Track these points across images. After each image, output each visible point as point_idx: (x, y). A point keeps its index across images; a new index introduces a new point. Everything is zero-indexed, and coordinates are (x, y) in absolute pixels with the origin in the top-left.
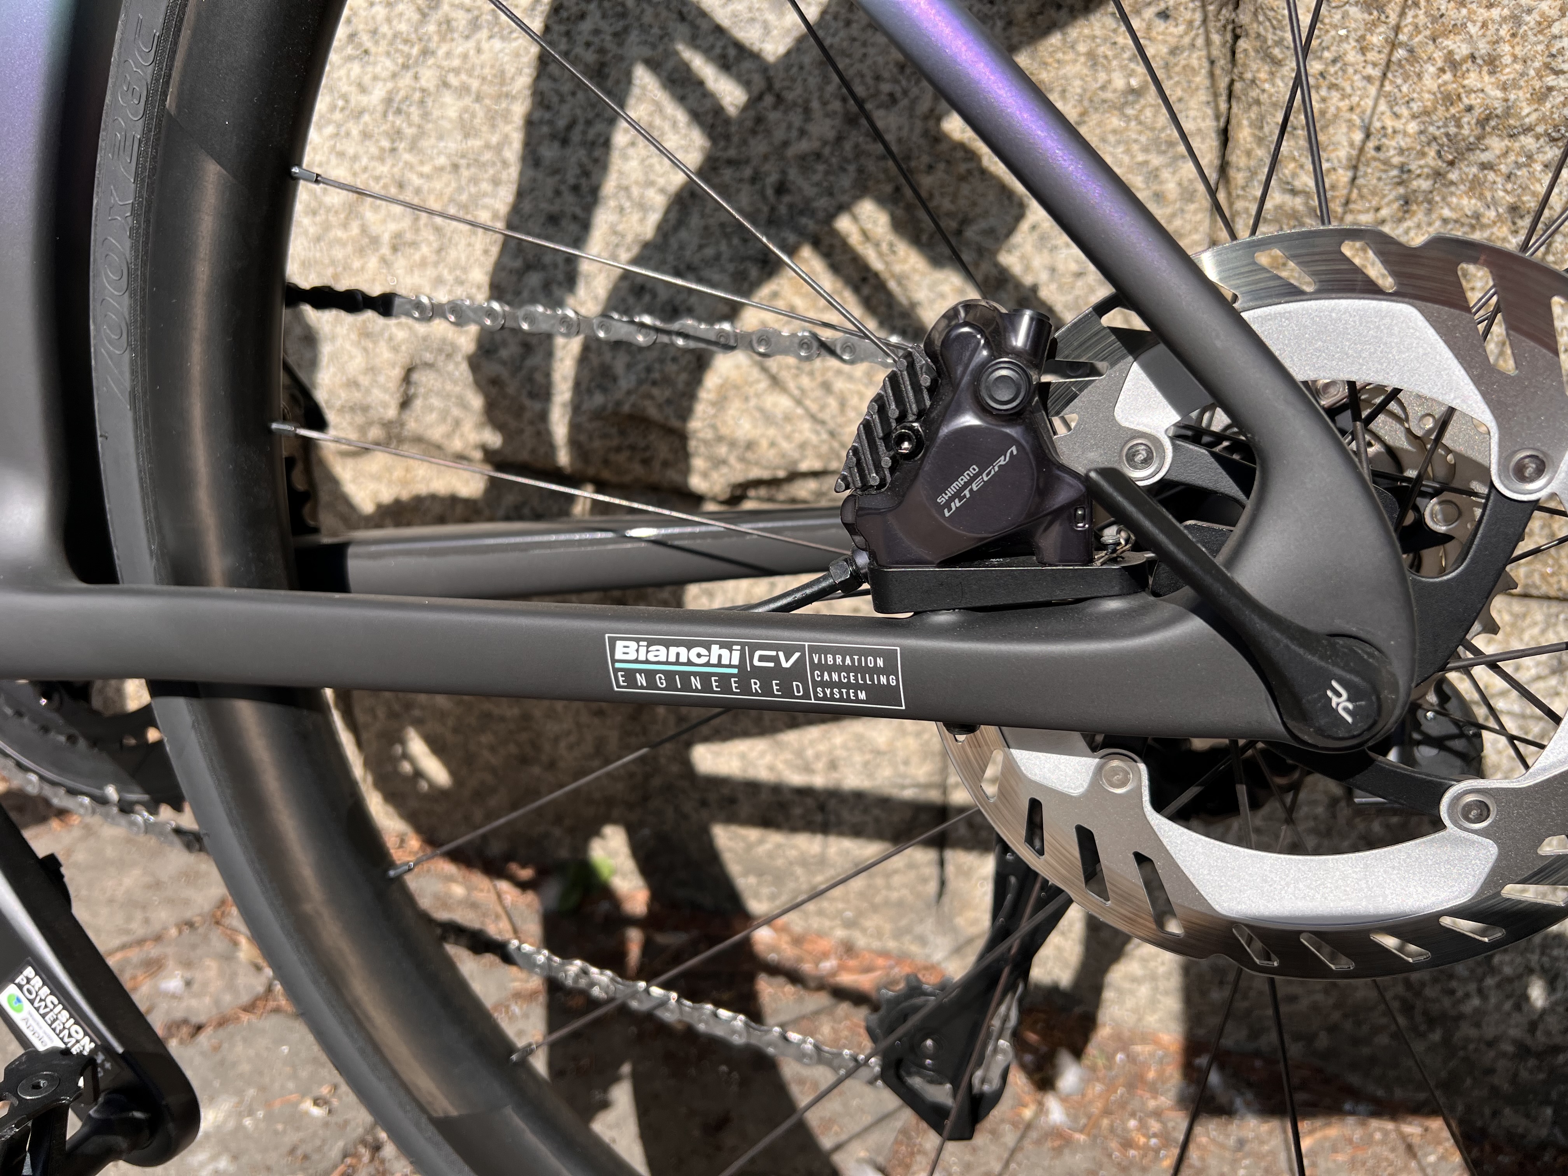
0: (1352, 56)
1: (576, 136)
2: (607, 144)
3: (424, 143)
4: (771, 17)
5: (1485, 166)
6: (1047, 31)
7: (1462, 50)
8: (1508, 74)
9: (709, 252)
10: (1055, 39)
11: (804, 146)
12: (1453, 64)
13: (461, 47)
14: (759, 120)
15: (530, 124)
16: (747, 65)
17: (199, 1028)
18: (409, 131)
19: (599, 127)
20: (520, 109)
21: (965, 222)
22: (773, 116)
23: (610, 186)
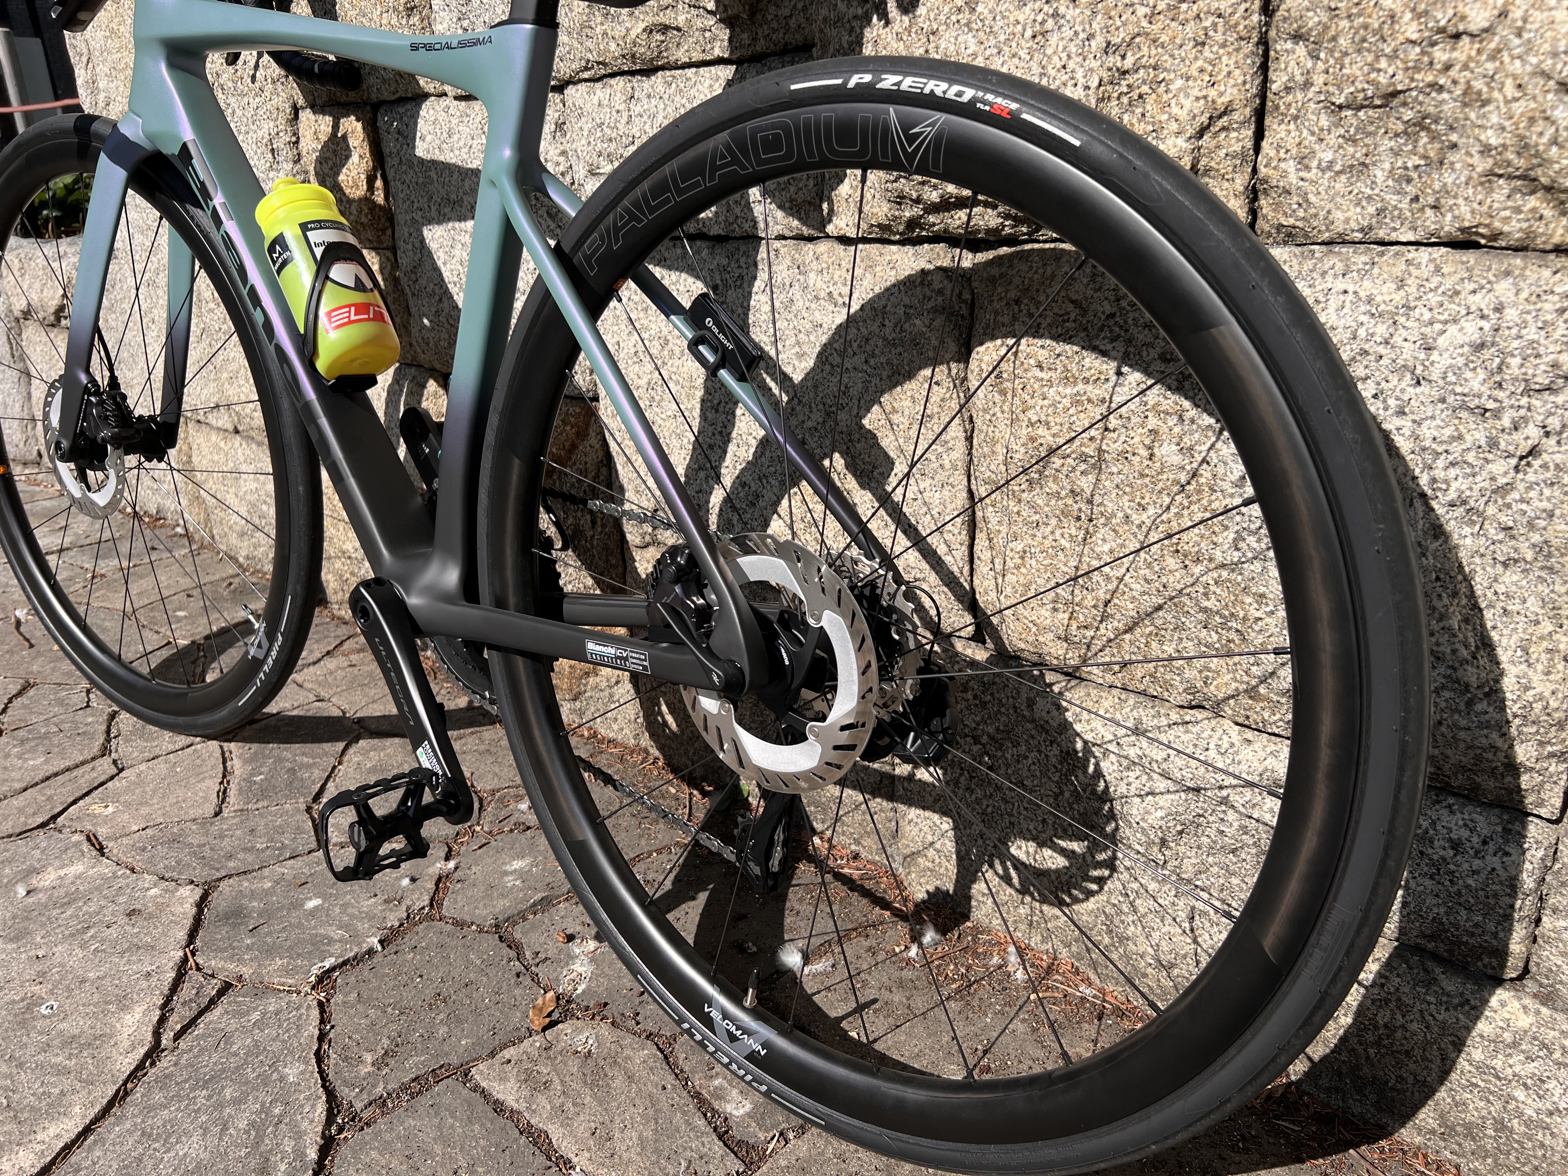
0: (999, 414)
1: (721, 409)
2: (733, 414)
3: (663, 404)
4: (796, 363)
5: (1057, 470)
6: (895, 386)
7: (1034, 419)
8: (1055, 429)
9: (772, 469)
10: (899, 389)
11: (810, 424)
12: (1031, 424)
13: (677, 363)
14: (793, 409)
15: (703, 401)
16: (787, 383)
17: (529, 828)
18: (657, 398)
19: (730, 405)
20: (699, 393)
21: (874, 467)
22: (798, 408)
23: (734, 434)
